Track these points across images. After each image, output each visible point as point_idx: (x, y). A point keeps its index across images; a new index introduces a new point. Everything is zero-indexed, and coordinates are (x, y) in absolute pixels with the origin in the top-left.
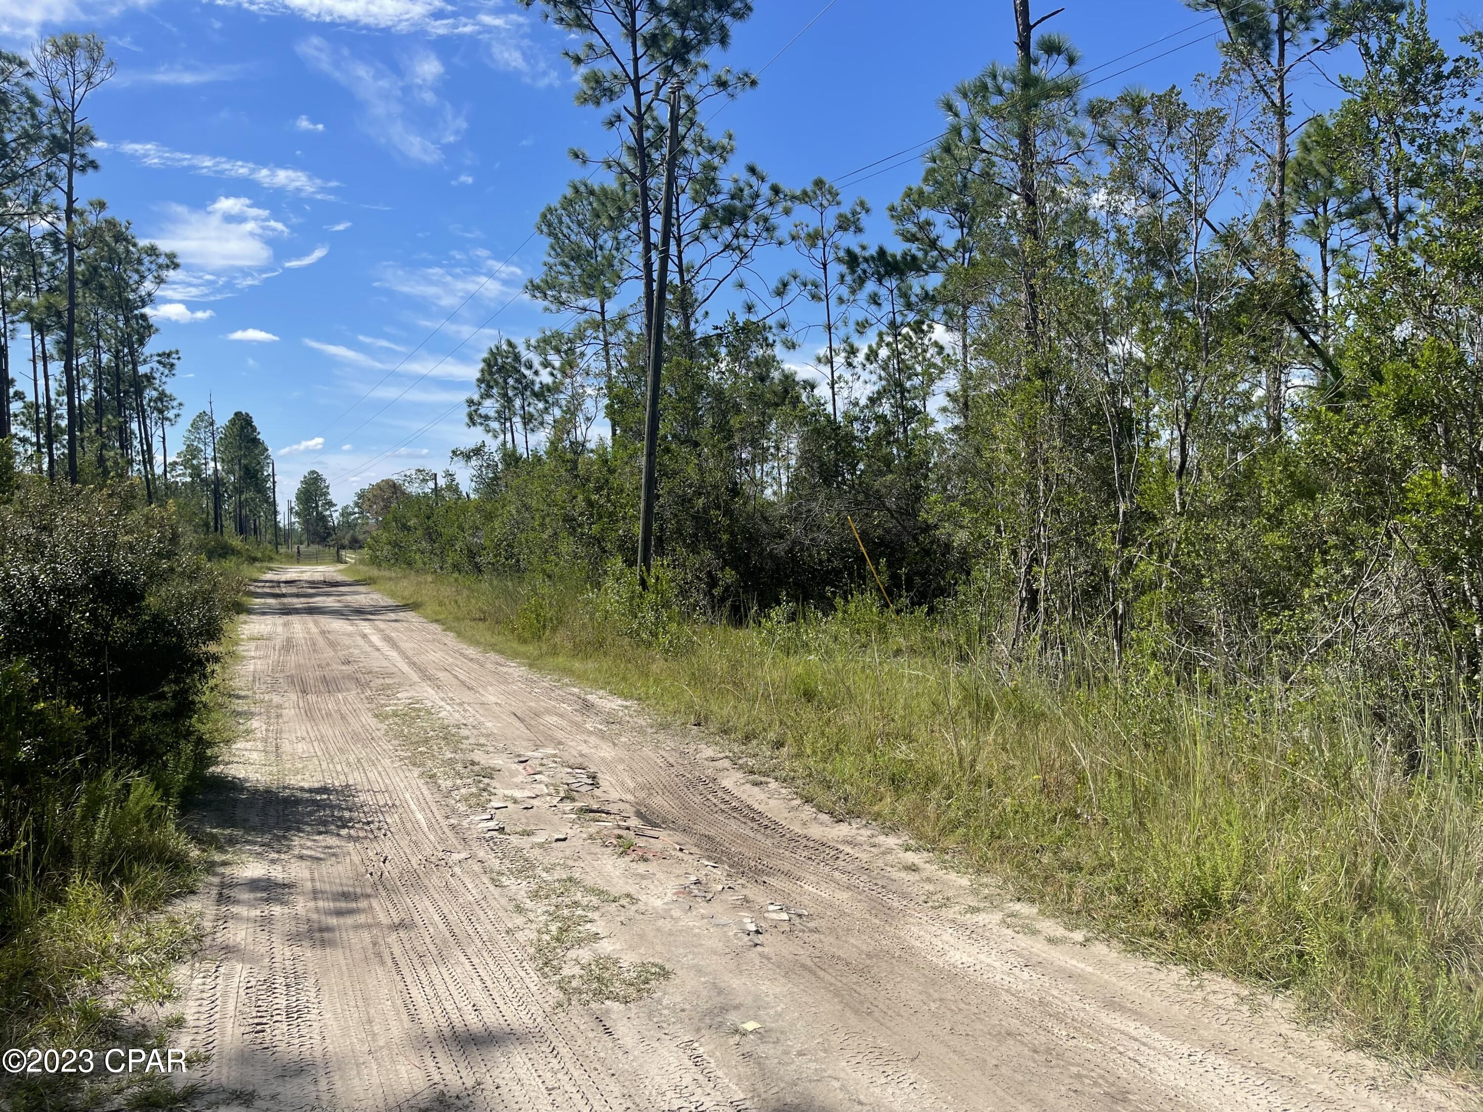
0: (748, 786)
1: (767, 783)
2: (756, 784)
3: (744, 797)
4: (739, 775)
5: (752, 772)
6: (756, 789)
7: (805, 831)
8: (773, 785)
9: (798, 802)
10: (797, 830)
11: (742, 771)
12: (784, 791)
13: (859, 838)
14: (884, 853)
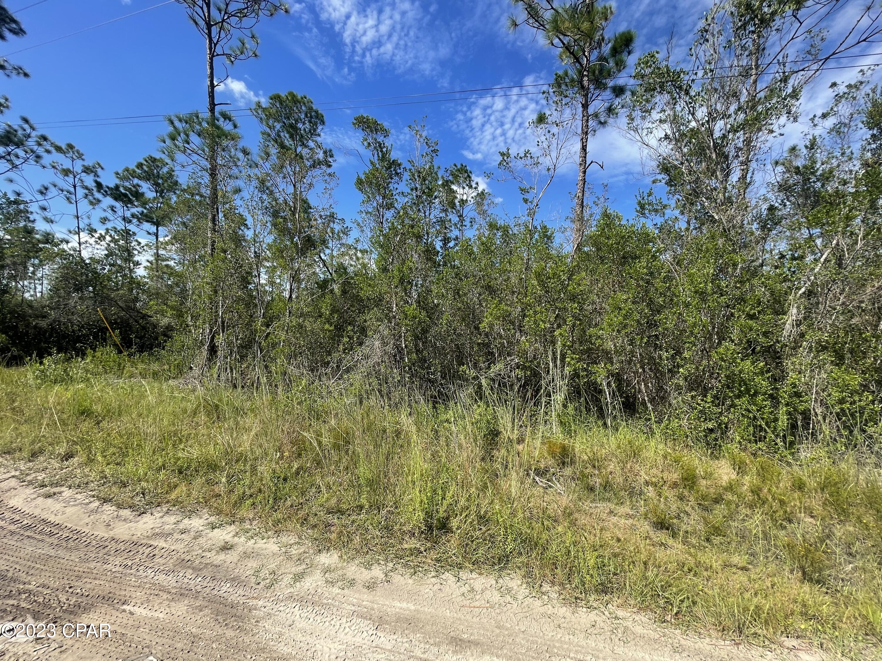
0: (41, 499)
1: (60, 493)
2: (48, 496)
3: (37, 512)
4: (29, 491)
5: (43, 486)
6: (50, 501)
7: (112, 533)
8: (67, 493)
9: (97, 503)
10: (102, 534)
11: (31, 487)
12: (79, 496)
13: (167, 527)
14: (195, 538)
